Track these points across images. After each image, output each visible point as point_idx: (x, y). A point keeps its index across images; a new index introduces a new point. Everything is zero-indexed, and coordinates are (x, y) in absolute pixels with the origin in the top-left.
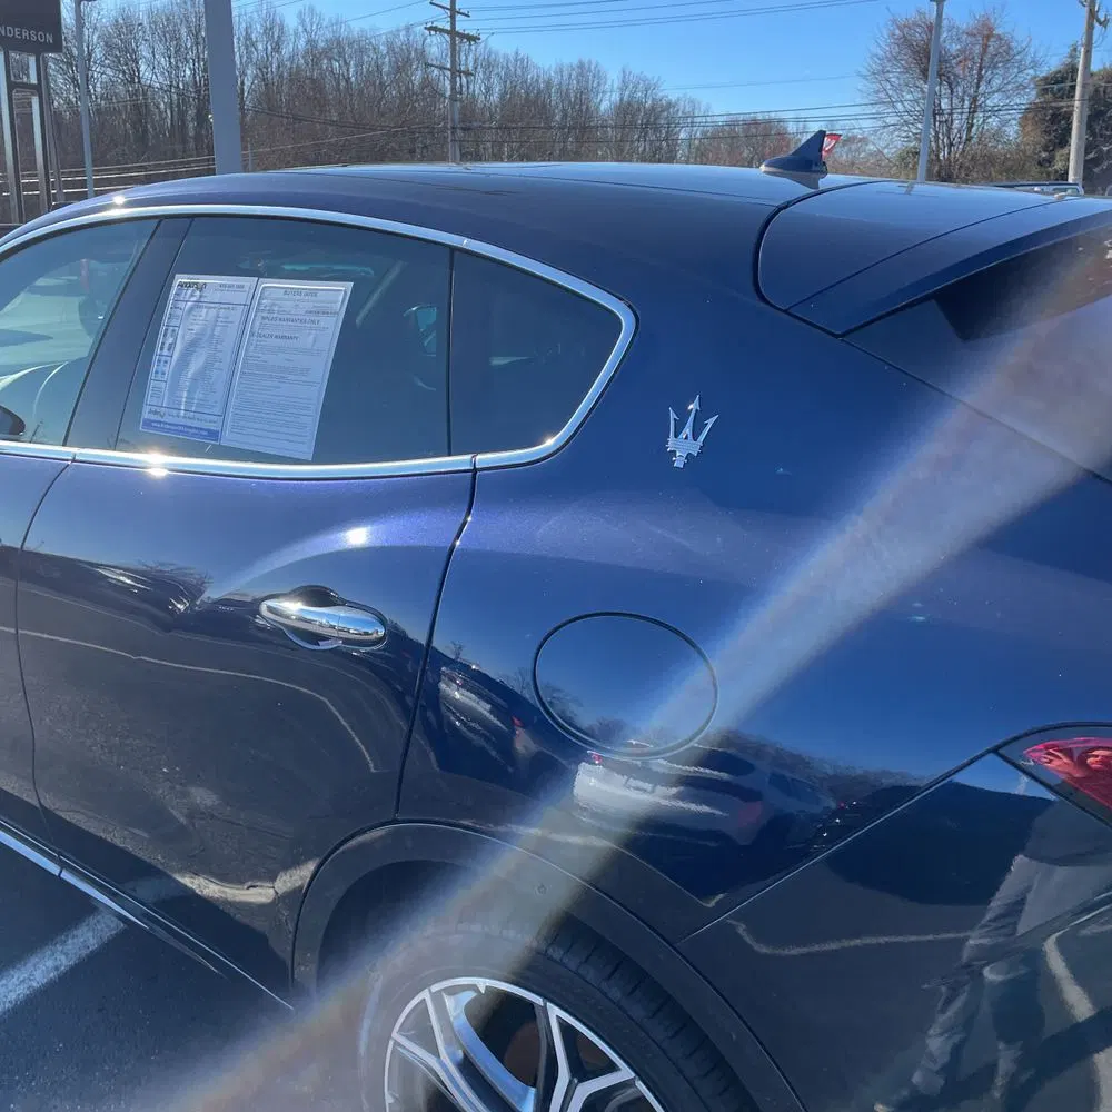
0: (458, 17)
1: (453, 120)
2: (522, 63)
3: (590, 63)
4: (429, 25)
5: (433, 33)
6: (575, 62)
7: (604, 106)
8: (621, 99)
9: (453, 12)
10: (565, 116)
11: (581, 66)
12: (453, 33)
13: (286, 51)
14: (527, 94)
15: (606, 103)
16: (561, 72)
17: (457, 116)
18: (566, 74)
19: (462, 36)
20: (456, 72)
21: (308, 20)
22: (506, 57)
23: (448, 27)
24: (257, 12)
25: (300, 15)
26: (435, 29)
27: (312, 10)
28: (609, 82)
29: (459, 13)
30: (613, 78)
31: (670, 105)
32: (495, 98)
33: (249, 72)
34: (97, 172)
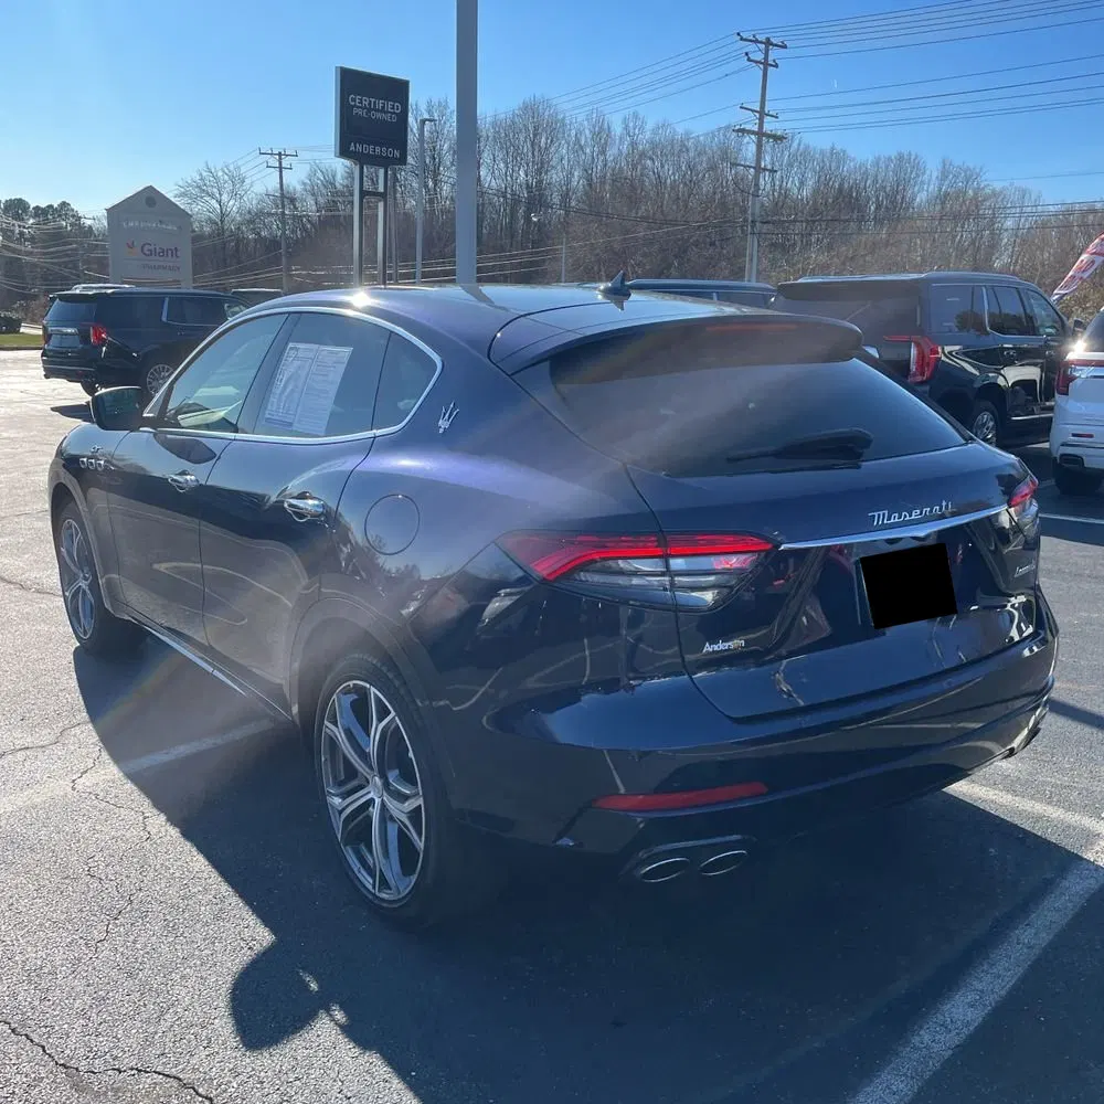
0: (767, 119)
1: (753, 214)
2: (838, 156)
3: (910, 154)
4: (737, 127)
5: (740, 134)
6: (894, 155)
7: (921, 198)
8: (940, 190)
9: (762, 114)
10: (878, 207)
11: (900, 158)
12: (760, 134)
13: (611, 153)
14: (841, 185)
15: (922, 195)
16: (878, 164)
17: (757, 211)
18: (882, 165)
19: (769, 136)
20: (759, 169)
21: (631, 125)
22: (822, 152)
23: (756, 128)
24: (587, 120)
25: (625, 120)
26: (743, 131)
27: (636, 116)
28: (928, 172)
29: (768, 115)
30: (932, 170)
31: (994, 194)
32: (806, 192)
33: (576, 174)
34: (424, 266)
